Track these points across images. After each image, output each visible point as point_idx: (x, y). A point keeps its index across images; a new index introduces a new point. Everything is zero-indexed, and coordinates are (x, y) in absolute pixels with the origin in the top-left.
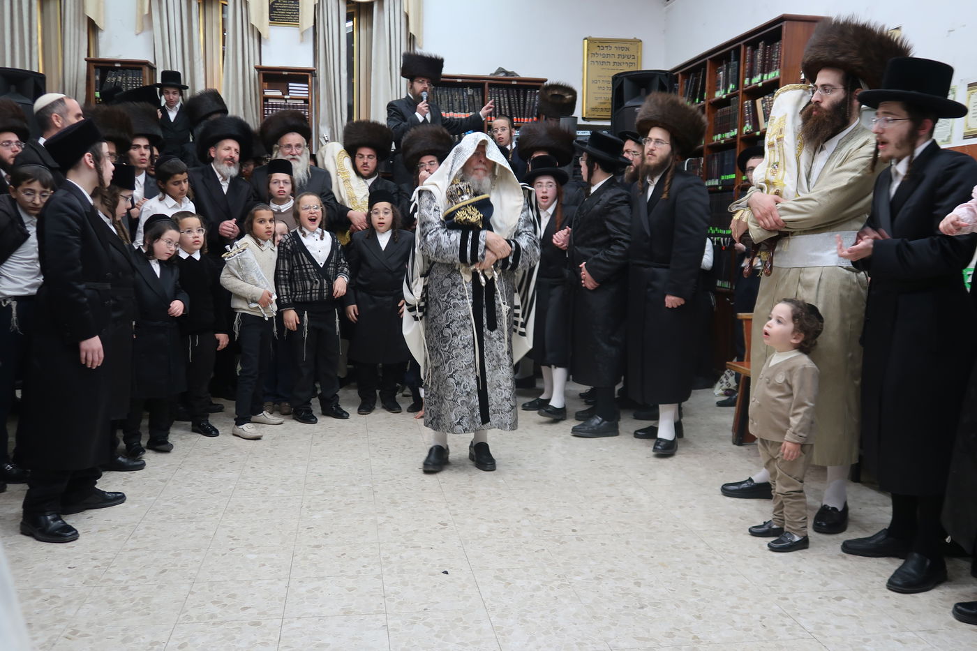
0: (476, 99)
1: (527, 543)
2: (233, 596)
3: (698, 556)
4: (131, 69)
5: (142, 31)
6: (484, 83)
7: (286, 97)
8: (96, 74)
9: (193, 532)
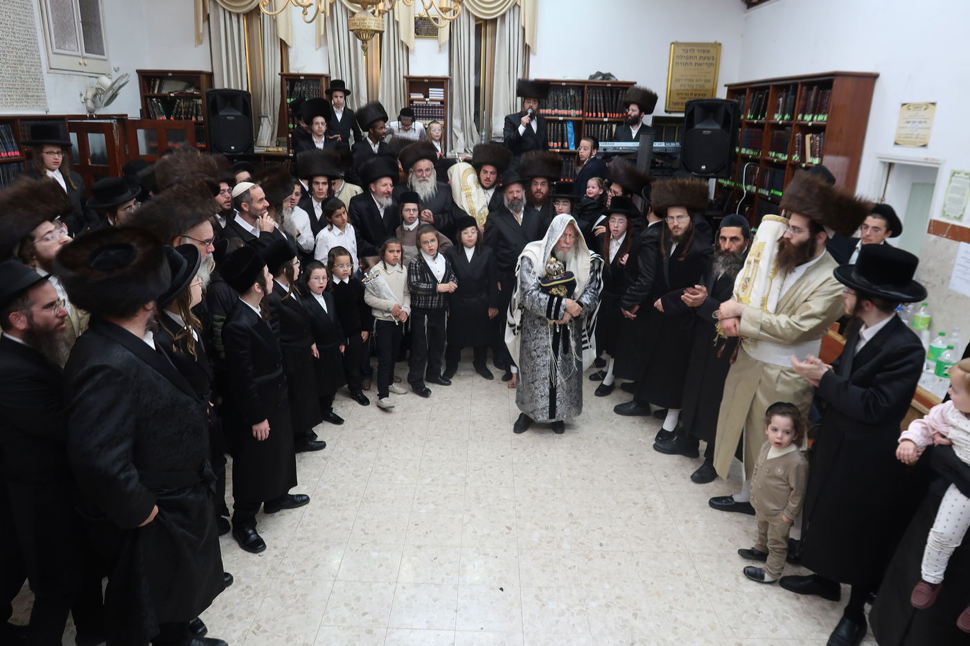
0: (577, 99)
1: (564, 557)
2: (358, 599)
3: (687, 585)
4: (312, 80)
5: (320, 46)
6: (584, 86)
7: (427, 99)
8: (287, 85)
9: (339, 522)
